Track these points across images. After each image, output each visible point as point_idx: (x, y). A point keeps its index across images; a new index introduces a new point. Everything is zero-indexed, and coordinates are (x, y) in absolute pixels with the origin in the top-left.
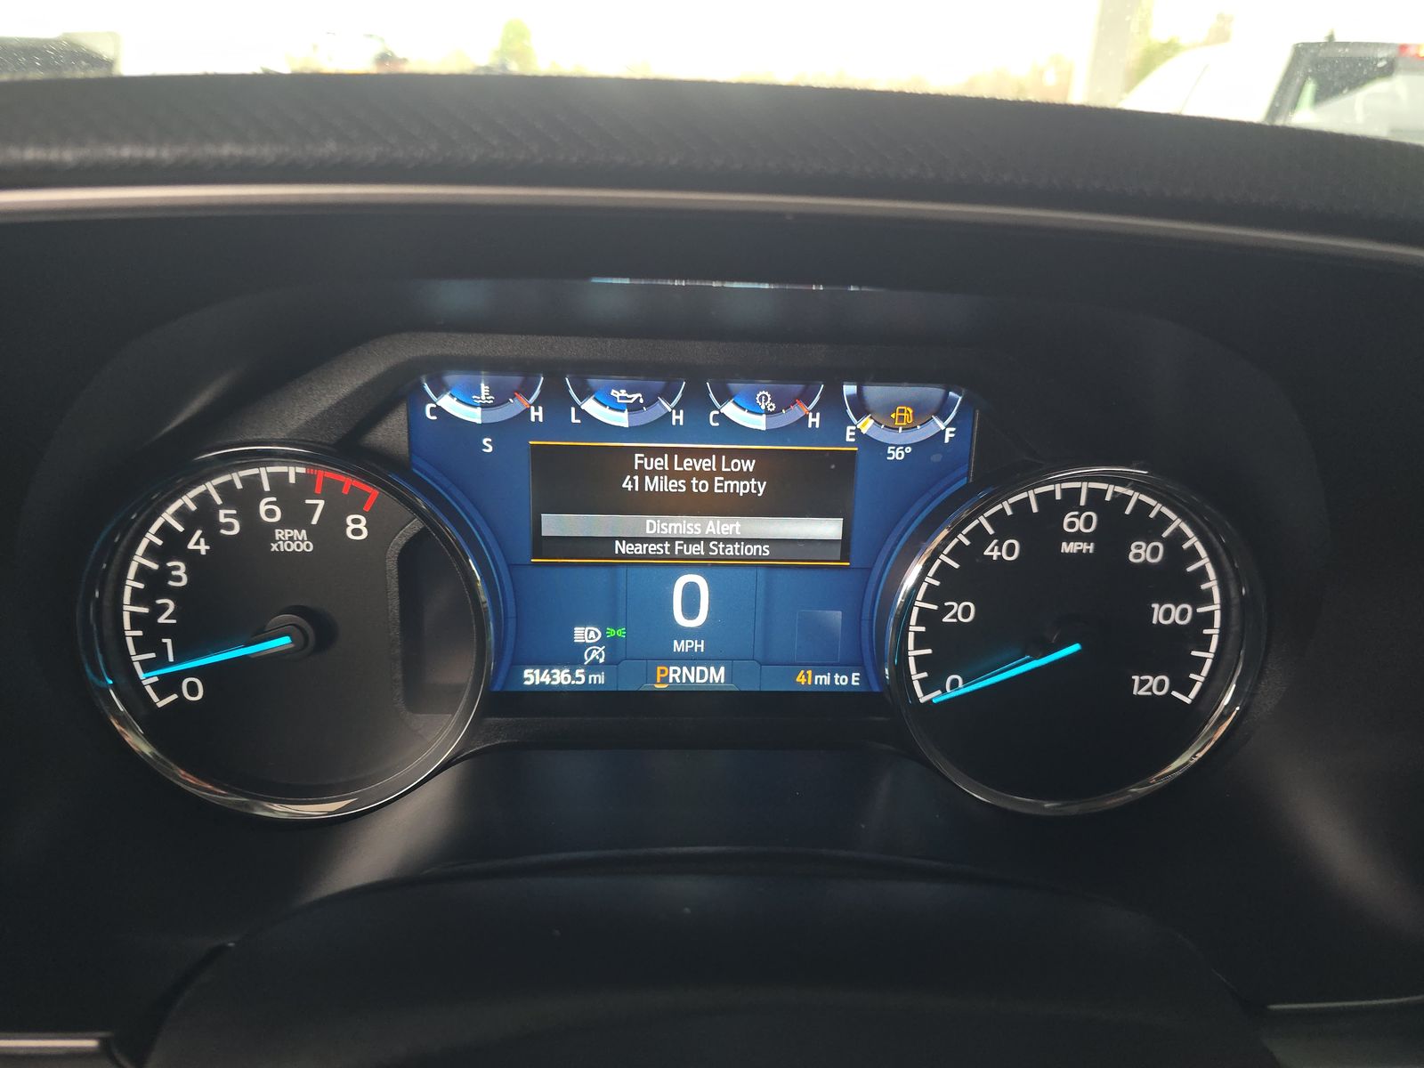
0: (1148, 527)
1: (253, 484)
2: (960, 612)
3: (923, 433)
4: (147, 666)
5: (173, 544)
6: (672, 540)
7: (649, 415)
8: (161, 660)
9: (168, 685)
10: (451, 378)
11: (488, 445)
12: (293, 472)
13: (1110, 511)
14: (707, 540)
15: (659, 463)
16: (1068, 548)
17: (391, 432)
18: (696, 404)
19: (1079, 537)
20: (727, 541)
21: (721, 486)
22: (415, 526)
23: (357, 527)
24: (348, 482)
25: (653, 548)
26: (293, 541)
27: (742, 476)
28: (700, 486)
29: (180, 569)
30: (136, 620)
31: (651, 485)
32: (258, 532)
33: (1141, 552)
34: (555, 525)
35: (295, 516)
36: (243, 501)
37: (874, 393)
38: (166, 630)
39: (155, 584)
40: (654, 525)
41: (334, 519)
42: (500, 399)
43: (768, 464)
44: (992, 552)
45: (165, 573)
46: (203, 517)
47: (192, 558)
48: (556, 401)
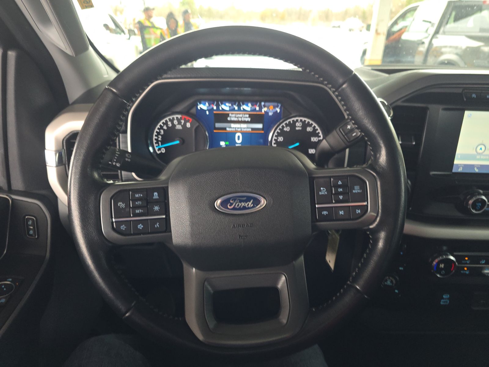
0: (310, 125)
1: (173, 118)
2: (281, 139)
3: (274, 110)
4: (156, 146)
5: (161, 127)
6: (236, 128)
7: (232, 108)
8: (159, 145)
9: (159, 149)
10: (202, 102)
11: (207, 113)
12: (179, 116)
13: (304, 123)
14: (241, 128)
15: (234, 115)
16: (297, 129)
17: (193, 111)
18: (239, 106)
19: (299, 127)
20: (244, 128)
21: (243, 119)
22: (197, 124)
23: (188, 125)
24: (187, 118)
25: (233, 129)
26: (179, 127)
27: (246, 117)
28: (240, 119)
29: (162, 131)
30: (155, 139)
31: (233, 119)
32: (174, 125)
33: (309, 129)
34: (218, 125)
35: (179, 123)
36: (172, 121)
37: (267, 104)
38: (160, 141)
39: (158, 133)
40: (233, 125)
41: (185, 124)
42: (209, 105)
43: (250, 116)
44: (285, 129)
45: (160, 132)
46: (166, 123)
47: (164, 130)
48: (218, 106)
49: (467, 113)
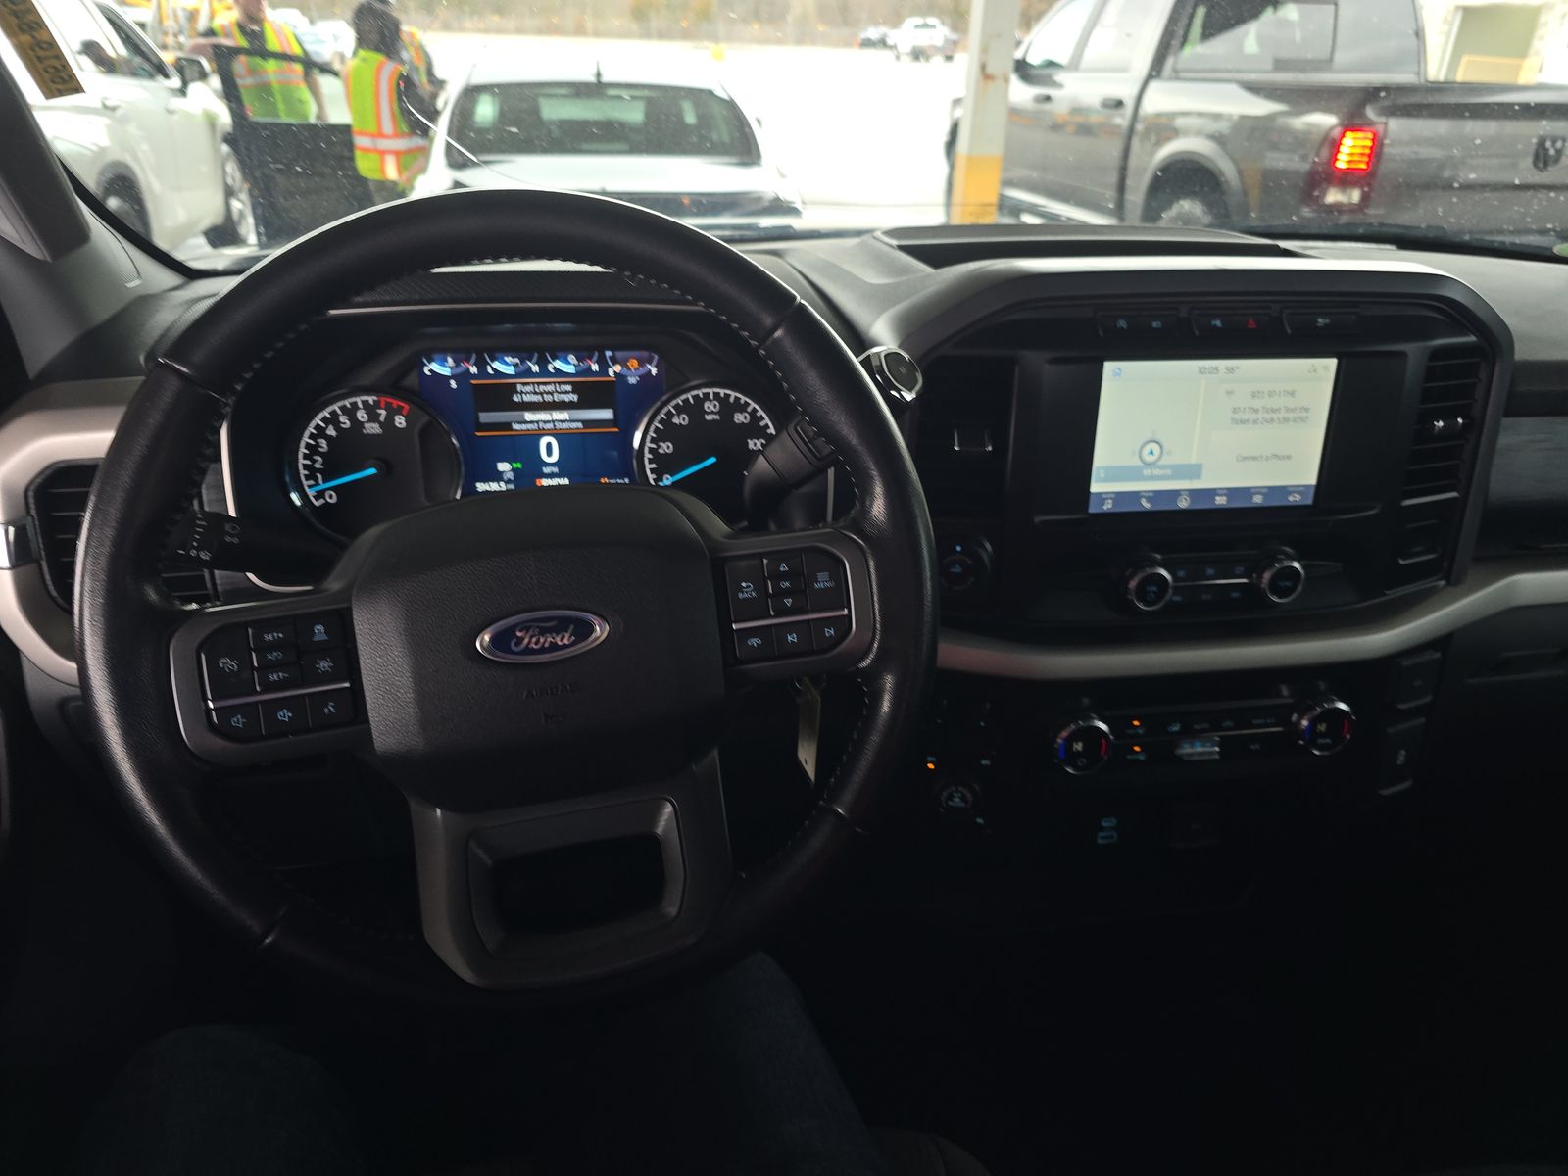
0: (743, 408)
1: (354, 405)
2: (666, 447)
3: (642, 371)
4: (310, 487)
5: (320, 432)
6: (537, 422)
7: (522, 368)
8: (317, 484)
9: (320, 495)
10: (435, 356)
11: (453, 384)
12: (371, 399)
13: (723, 401)
14: (553, 422)
15: (529, 388)
16: (708, 417)
17: (412, 381)
18: (543, 363)
19: (713, 412)
20: (562, 421)
21: (557, 397)
22: (426, 419)
23: (400, 421)
24: (395, 403)
25: (530, 426)
26: (372, 428)
27: (567, 392)
28: (549, 398)
29: (323, 443)
30: (306, 467)
31: (527, 398)
32: (357, 425)
33: (740, 418)
34: (485, 417)
35: (373, 417)
36: (351, 412)
37: (620, 354)
38: (319, 471)
39: (313, 450)
40: (529, 416)
41: (390, 419)
42: (457, 362)
43: (577, 388)
44: (676, 421)
45: (318, 445)
46: (333, 420)
47: (328, 438)
48: (481, 365)
49: (1110, 367)
